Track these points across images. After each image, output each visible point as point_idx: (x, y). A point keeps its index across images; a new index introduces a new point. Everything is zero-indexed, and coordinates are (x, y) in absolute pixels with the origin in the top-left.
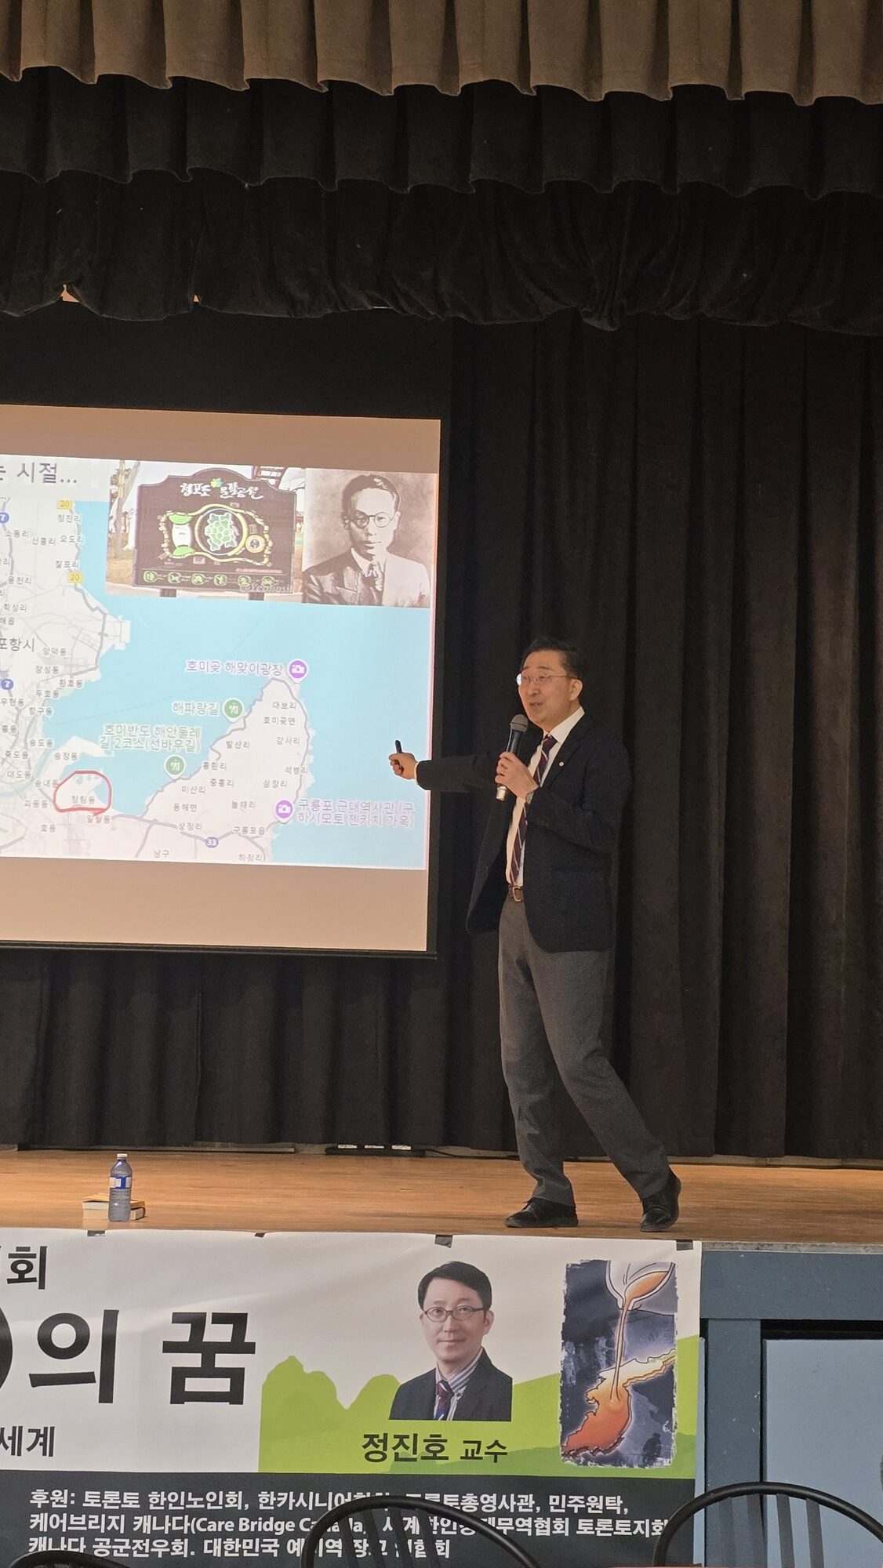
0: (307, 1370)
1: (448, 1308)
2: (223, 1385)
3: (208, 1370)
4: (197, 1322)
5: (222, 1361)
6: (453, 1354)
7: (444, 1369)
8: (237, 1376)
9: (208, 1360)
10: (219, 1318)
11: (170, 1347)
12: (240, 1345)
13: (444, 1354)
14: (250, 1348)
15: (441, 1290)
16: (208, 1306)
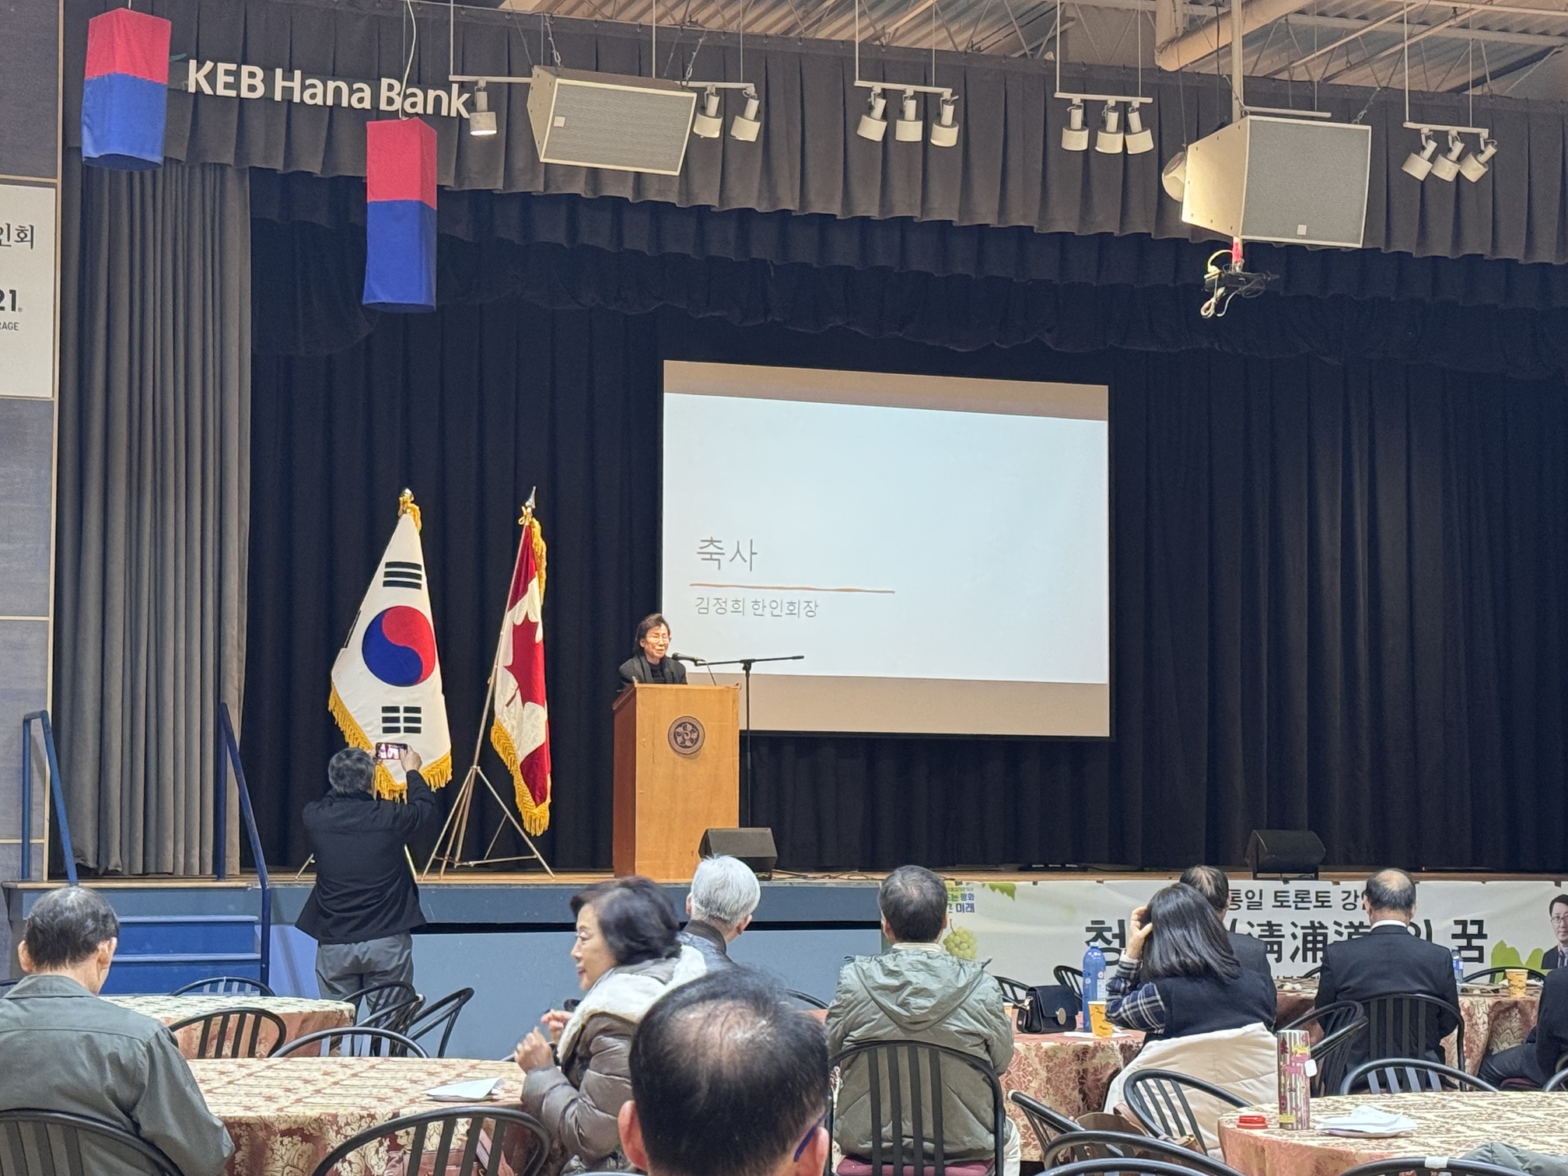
0: (1508, 947)
1: (1561, 916)
2: (1475, 954)
3: (1469, 947)
4: (1464, 923)
5: (1475, 942)
6: (1564, 938)
7: (1561, 945)
8: (1480, 949)
9: (1469, 943)
10: (1473, 922)
11: (1455, 936)
12: (1481, 935)
13: (1561, 938)
14: (1484, 937)
15: (1559, 908)
16: (1468, 918)
